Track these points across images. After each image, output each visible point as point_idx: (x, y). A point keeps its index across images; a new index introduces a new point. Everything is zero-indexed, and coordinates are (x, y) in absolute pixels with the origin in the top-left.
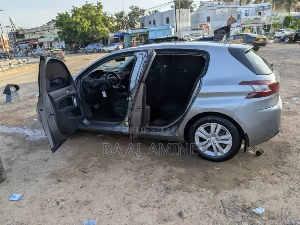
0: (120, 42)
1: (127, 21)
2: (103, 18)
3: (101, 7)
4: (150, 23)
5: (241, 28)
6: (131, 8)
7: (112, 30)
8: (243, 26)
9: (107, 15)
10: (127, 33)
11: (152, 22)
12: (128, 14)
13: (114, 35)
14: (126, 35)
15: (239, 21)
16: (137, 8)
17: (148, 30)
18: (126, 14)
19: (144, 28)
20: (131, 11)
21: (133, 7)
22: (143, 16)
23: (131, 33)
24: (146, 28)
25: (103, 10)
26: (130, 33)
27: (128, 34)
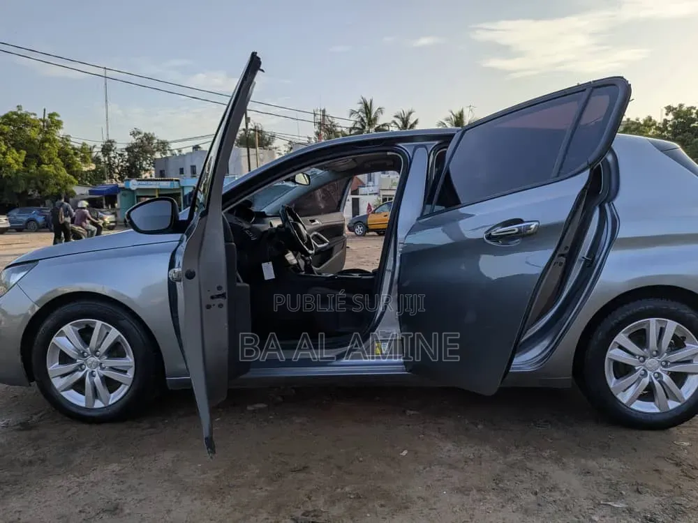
0: (105, 207)
1: (122, 162)
2: (62, 148)
3: (58, 124)
4: (182, 171)
5: (379, 196)
6: (134, 134)
7: (82, 178)
8: (382, 193)
9: (72, 143)
10: (127, 187)
11: (188, 171)
12: (125, 146)
13: (89, 191)
14: (122, 192)
16: (149, 138)
17: (182, 185)
18: (120, 147)
19: (172, 180)
20: (133, 140)
21: (139, 133)
22: (164, 156)
23: (137, 189)
24: (176, 180)
25: (61, 133)
26: (133, 188)
27: (130, 190)
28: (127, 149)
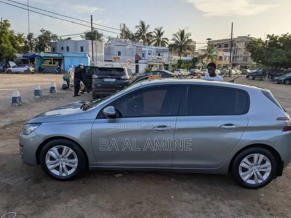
0: (29, 63)
1: (36, 43)
2: (10, 36)
3: (8, 25)
4: (62, 48)
5: (147, 64)
6: (41, 31)
7: (20, 50)
8: (149, 63)
9: (14, 34)
10: (39, 55)
11: (65, 49)
12: (38, 37)
13: (23, 56)
14: (37, 57)
15: (144, 58)
16: (48, 33)
17: (63, 56)
18: (35, 36)
19: (59, 53)
20: (41, 34)
21: (44, 31)
22: (55, 41)
23: (44, 56)
24: (61, 53)
25: (10, 29)
26: (42, 56)
27: (41, 56)
28: (39, 38)
